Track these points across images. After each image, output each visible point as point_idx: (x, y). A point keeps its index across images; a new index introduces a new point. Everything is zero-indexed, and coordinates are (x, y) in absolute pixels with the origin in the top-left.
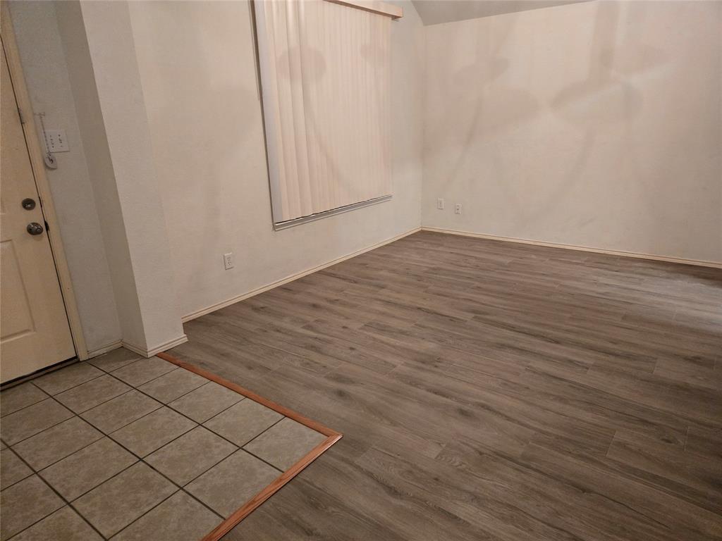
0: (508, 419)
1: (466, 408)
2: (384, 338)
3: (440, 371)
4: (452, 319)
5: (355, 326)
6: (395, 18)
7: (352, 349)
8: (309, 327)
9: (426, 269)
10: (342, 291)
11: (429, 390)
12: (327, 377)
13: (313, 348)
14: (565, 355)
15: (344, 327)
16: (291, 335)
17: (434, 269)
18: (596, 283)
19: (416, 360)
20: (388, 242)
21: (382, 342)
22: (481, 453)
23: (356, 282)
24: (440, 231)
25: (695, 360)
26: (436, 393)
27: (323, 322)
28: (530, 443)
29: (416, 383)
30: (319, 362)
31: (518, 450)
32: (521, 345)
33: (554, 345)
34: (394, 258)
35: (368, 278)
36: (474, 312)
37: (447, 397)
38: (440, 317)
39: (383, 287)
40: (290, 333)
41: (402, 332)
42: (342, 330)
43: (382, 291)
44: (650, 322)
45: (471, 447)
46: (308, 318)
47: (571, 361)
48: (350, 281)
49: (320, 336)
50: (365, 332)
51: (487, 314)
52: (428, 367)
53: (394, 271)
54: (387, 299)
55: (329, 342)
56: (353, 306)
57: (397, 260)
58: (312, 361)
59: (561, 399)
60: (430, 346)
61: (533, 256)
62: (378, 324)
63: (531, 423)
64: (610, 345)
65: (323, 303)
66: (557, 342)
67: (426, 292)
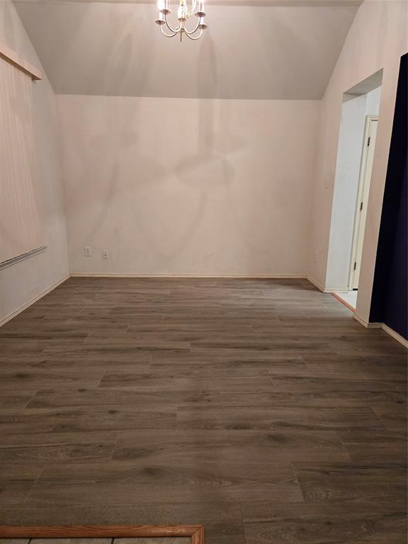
0: (309, 428)
1: (273, 432)
2: (134, 388)
3: (217, 404)
4: (178, 351)
5: (93, 385)
6: (34, 78)
7: (112, 412)
8: (36, 404)
9: (109, 311)
10: (41, 351)
11: (228, 428)
12: (115, 458)
13: (64, 428)
14: (281, 358)
15: (81, 391)
16: (19, 422)
17: (117, 309)
18: (239, 299)
19: (186, 401)
20: (48, 292)
21: (137, 393)
22: (328, 473)
23: (49, 338)
24: (90, 276)
26: (236, 428)
27: (51, 392)
28: (343, 443)
29: (210, 425)
30: (88, 442)
31: (345, 456)
32: (247, 358)
33: (267, 351)
34: (68, 305)
35: (56, 331)
36: (186, 339)
37: (249, 429)
38: (165, 352)
39: (84, 336)
40: (16, 420)
41: (146, 377)
42: (81, 394)
43: (85, 340)
44: (294, 319)
45: (315, 470)
46: (26, 393)
47: (290, 361)
48: (40, 337)
49: (60, 410)
50: (110, 389)
51: (199, 339)
52: (204, 404)
53: (79, 318)
54: (100, 347)
55: (78, 414)
56: (70, 364)
57: (73, 307)
58: (80, 445)
59: (317, 395)
60: (182, 383)
61: (182, 286)
62: (115, 376)
63: (323, 425)
64: (296, 342)
65: (29, 370)
66: (267, 349)
67: (128, 331)
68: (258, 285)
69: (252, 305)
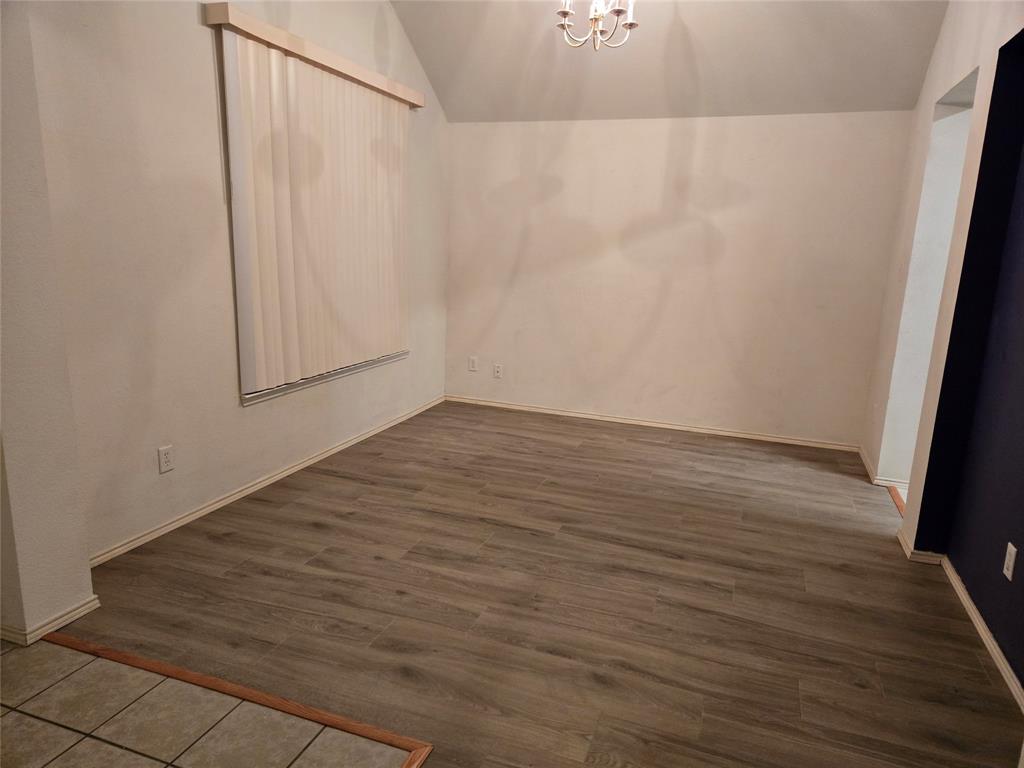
0: (663, 680)
1: (602, 670)
2: (444, 570)
3: (544, 615)
4: (535, 533)
5: (394, 554)
6: (413, 106)
7: (401, 593)
8: (319, 562)
9: (472, 459)
10: (355, 498)
11: (540, 649)
12: (375, 646)
13: (334, 597)
14: (696, 575)
15: (378, 558)
16: (291, 579)
17: (483, 458)
18: (692, 471)
19: (504, 602)
20: (404, 419)
21: (444, 577)
22: (646, 742)
23: (373, 483)
24: (473, 402)
25: (843, 569)
26: (551, 653)
27: (341, 552)
28: (703, 714)
29: (516, 639)
30: (353, 620)
31: (694, 730)
32: (636, 565)
33: (678, 561)
34: (420, 442)
35: (388, 476)
36: (559, 519)
37: (570, 658)
38: (516, 531)
39: (416, 489)
40: (289, 575)
41: (469, 559)
42: (375, 562)
43: (417, 495)
44: (775, 522)
45: (629, 733)
46: (313, 547)
47: (706, 583)
48: (363, 481)
49: (342, 575)
50: (413, 564)
51: (578, 522)
52: (525, 612)
53: (425, 463)
54: (430, 507)
55: (359, 585)
56: (381, 522)
57: (424, 446)
58: (342, 621)
59: (716, 641)
60: (514, 578)
61: (606, 437)
62: (428, 549)
63: (693, 683)
64: (744, 557)
65: (330, 520)
66: (681, 557)
67: (482, 493)
68: (747, 453)
69: (711, 485)
